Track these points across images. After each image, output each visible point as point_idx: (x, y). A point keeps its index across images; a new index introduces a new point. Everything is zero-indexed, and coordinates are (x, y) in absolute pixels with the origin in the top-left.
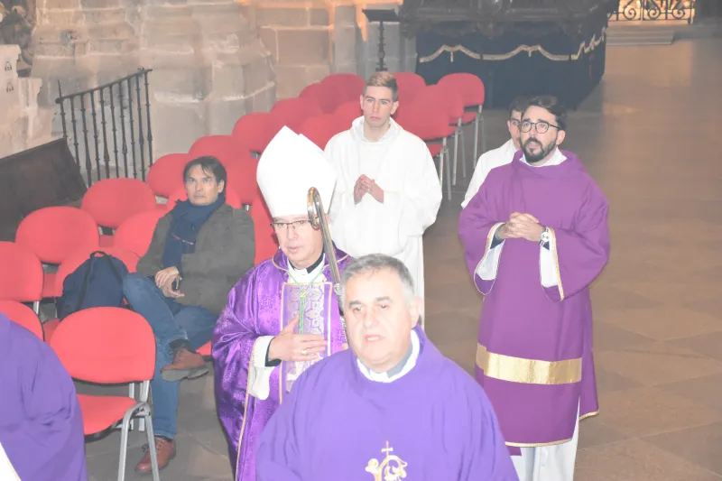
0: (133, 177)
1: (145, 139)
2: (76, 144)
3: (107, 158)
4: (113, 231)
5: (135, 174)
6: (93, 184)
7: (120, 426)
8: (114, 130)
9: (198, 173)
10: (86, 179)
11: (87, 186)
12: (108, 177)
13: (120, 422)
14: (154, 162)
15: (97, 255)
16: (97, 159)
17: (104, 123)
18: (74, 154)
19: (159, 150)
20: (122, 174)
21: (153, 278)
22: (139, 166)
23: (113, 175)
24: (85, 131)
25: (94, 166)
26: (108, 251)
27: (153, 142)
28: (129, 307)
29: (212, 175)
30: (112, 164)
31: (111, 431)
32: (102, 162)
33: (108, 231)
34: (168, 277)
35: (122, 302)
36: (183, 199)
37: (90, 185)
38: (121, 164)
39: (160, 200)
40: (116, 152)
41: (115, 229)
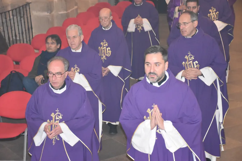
0: (26, 43)
1: (30, 28)
2: (4, 31)
3: (16, 36)
4: (20, 63)
5: (27, 42)
6: (11, 45)
7: (23, 134)
8: (18, 25)
9: (50, 40)
10: (8, 45)
11: (9, 47)
12: (17, 43)
13: (24, 132)
14: (33, 37)
15: (13, 72)
16: (12, 37)
17: (14, 23)
18: (3, 35)
19: (35, 32)
20: (22, 42)
21: (34, 79)
22: (28, 39)
23: (18, 42)
24: (7, 26)
25: (11, 39)
26: (17, 70)
27: (33, 30)
28: (26, 91)
29: (55, 42)
30: (18, 38)
31: (21, 136)
32: (14, 38)
33: (17, 63)
34: (39, 79)
35: (23, 88)
36: (45, 50)
37: (10, 46)
38: (21, 38)
39: (36, 51)
40: (19, 34)
41: (20, 62)
